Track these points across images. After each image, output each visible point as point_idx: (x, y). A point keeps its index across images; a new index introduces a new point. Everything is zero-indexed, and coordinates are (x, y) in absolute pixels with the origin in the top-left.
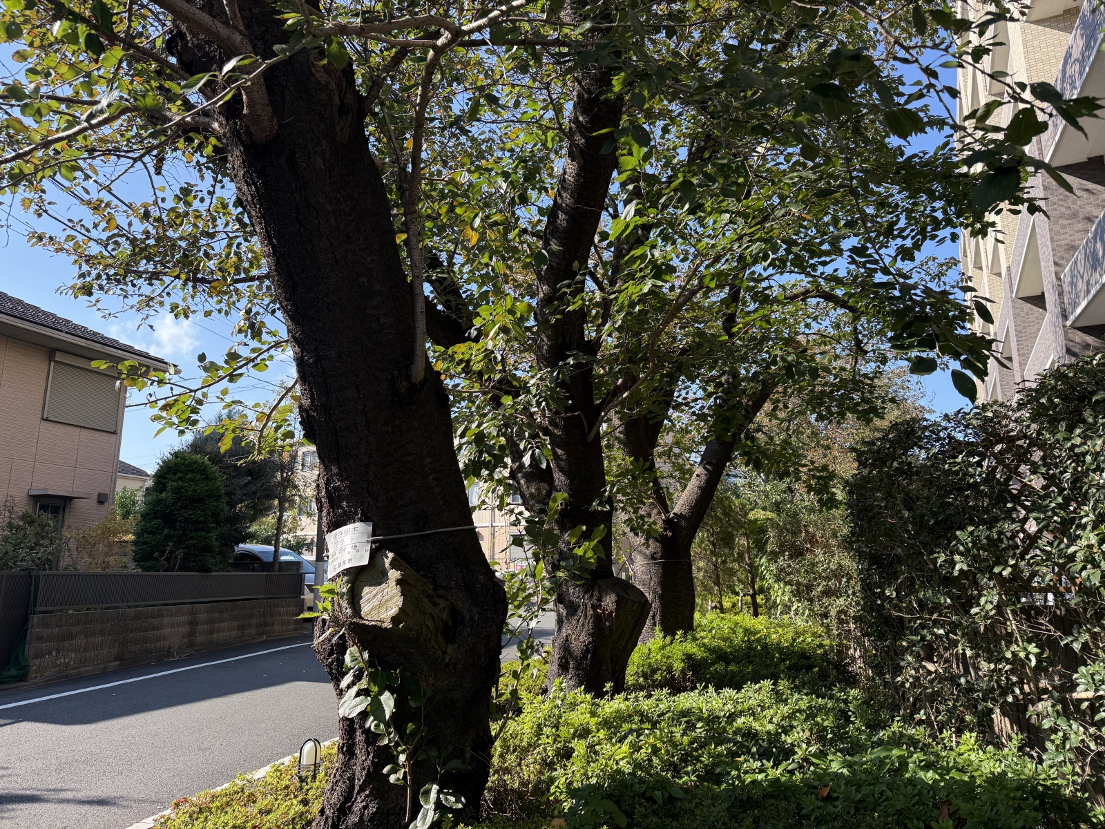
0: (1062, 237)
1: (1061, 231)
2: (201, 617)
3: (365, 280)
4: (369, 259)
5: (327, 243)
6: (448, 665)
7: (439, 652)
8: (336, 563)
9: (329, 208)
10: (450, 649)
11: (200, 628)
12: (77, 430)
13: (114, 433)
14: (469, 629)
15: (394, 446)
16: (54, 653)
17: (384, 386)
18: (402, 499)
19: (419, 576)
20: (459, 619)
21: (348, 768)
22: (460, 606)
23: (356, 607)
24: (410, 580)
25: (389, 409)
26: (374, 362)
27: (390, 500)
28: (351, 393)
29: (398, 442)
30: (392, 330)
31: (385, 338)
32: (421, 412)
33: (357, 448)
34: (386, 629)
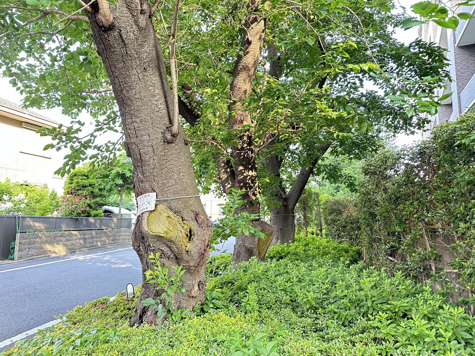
0: (461, 78)
1: (461, 75)
3: (152, 88)
4: (154, 79)
5: (135, 71)
6: (187, 251)
7: (184, 246)
8: (141, 209)
9: (136, 56)
10: (188, 245)
13: (50, 158)
14: (196, 237)
15: (165, 161)
16: (27, 250)
17: (161, 135)
18: (168, 183)
19: (175, 215)
20: (192, 233)
21: (146, 294)
22: (192, 228)
23: (149, 227)
24: (172, 217)
25: (163, 145)
26: (156, 125)
27: (163, 184)
28: (146, 137)
29: (167, 159)
30: (164, 111)
31: (161, 114)
32: (177, 147)
33: (149, 161)
34: (162, 236)
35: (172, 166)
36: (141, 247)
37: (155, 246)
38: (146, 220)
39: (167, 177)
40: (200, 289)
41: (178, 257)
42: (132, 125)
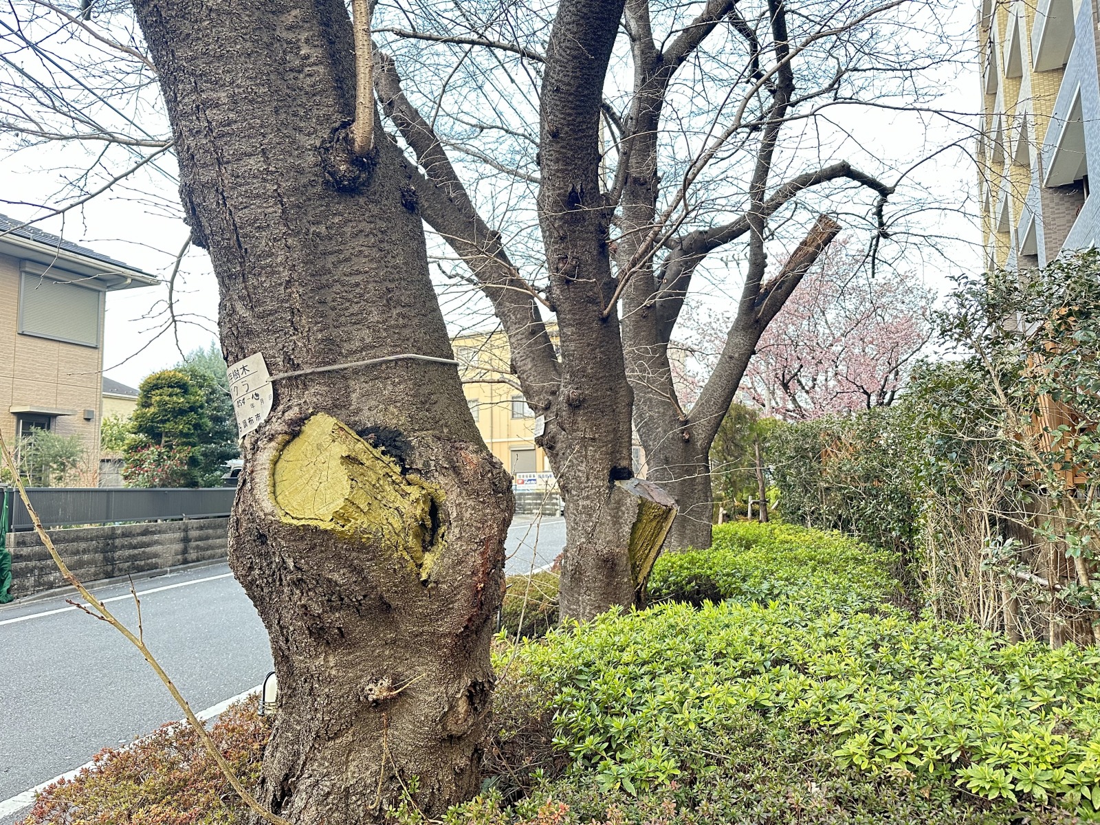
2: (193, 534)
6: (425, 583)
7: (411, 565)
10: (429, 559)
11: (193, 544)
12: (56, 345)
13: (95, 348)
14: (457, 531)
15: (332, 259)
16: (36, 572)
17: (311, 158)
18: (349, 340)
19: (377, 452)
20: (441, 516)
21: (289, 728)
22: (442, 497)
23: (279, 498)
24: (362, 457)
25: (321, 198)
26: (290, 118)
27: (329, 340)
28: (256, 164)
29: (340, 252)
30: (321, 69)
31: (309, 81)
32: (375, 210)
33: (271, 255)
34: (326, 531)
35: (358, 279)
36: (257, 572)
37: (305, 567)
38: (266, 473)
39: (343, 319)
40: (476, 709)
41: (394, 604)
42: (201, 115)
